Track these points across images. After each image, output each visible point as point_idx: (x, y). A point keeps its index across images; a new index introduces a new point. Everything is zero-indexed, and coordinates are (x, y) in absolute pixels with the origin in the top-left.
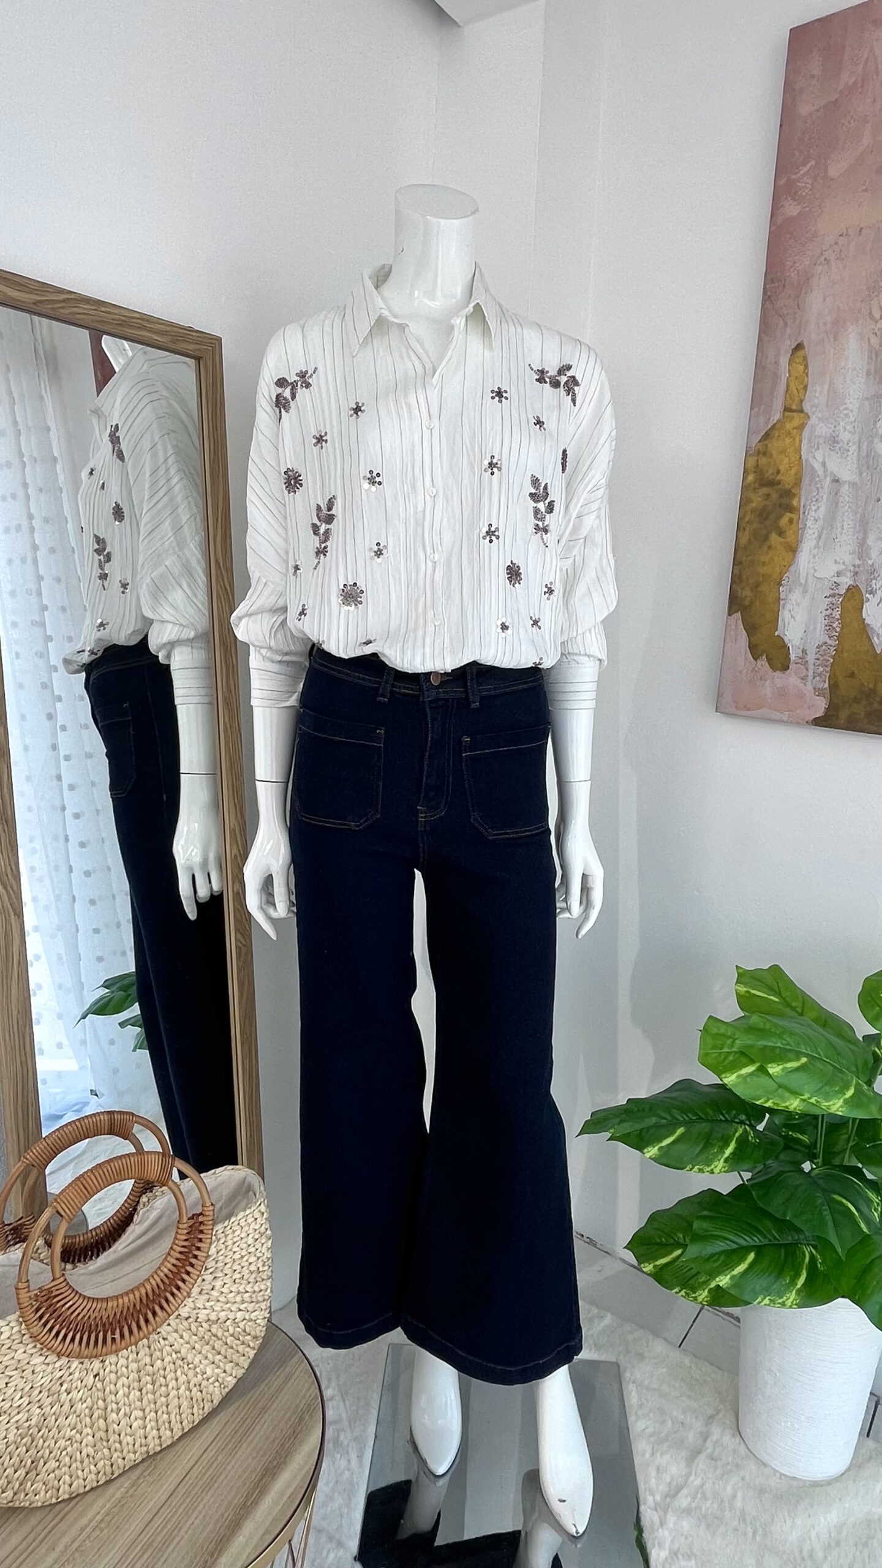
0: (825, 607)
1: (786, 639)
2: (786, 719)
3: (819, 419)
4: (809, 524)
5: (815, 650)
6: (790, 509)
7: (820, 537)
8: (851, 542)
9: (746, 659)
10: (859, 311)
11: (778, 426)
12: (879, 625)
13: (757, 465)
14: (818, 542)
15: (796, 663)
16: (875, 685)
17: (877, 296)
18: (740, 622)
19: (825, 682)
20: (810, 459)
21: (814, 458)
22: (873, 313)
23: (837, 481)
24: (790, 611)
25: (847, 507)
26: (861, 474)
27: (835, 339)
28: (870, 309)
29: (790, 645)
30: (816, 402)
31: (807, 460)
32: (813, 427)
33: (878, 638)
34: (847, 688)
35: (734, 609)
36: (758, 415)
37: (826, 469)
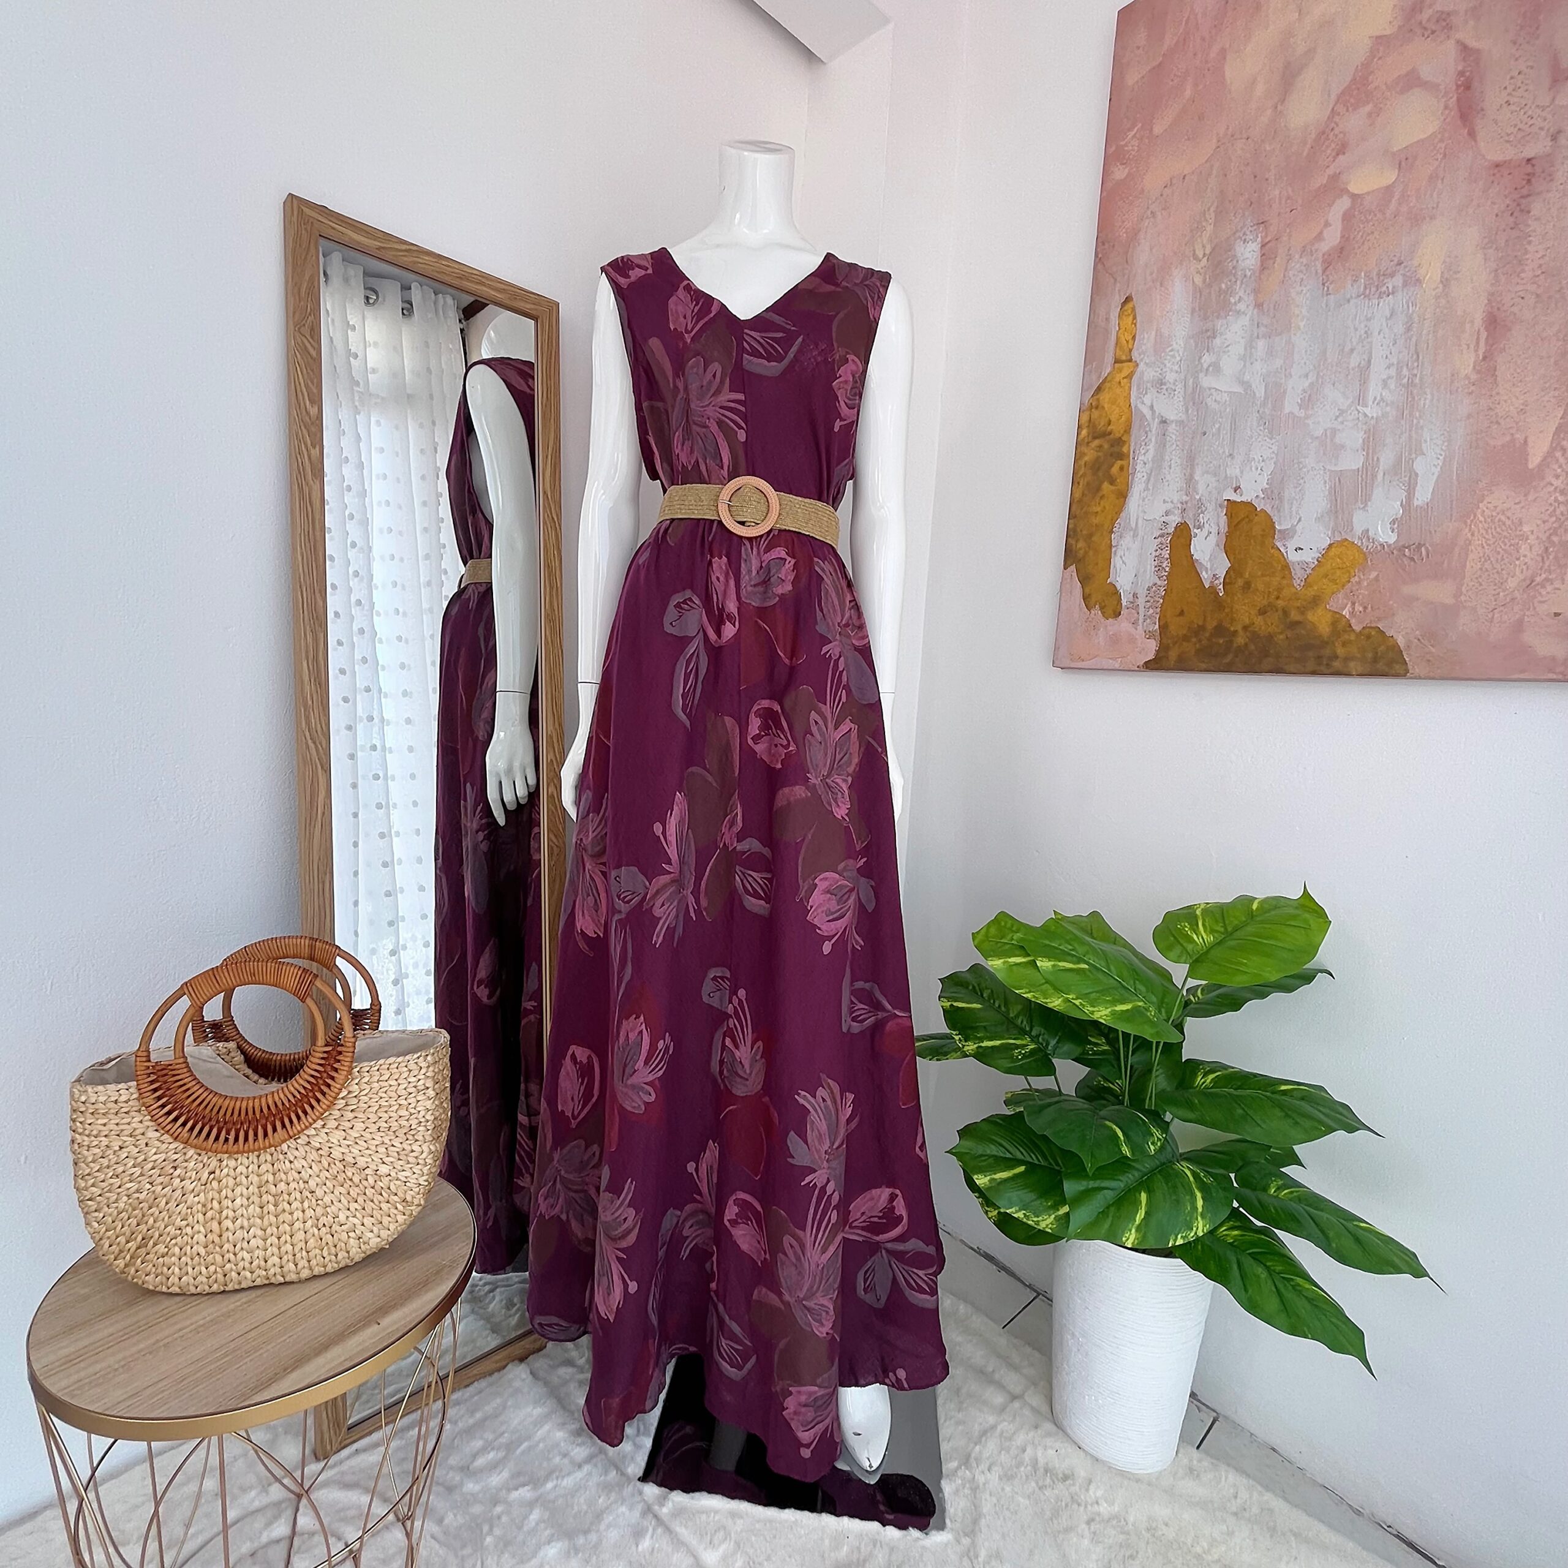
0: (1155, 548)
1: (1118, 586)
2: (1117, 666)
3: (1147, 364)
4: (1138, 468)
5: (1145, 593)
6: (1122, 456)
7: (1149, 479)
8: (1178, 480)
9: (1081, 610)
10: (1184, 254)
11: (1109, 379)
12: (1207, 559)
13: (1090, 420)
14: (1147, 485)
15: (1128, 608)
16: (1205, 620)
17: (1201, 236)
18: (1075, 574)
19: (1155, 623)
20: (1140, 406)
21: (1143, 403)
22: (1197, 252)
23: (1164, 422)
24: (1121, 557)
25: (1174, 446)
26: (1187, 411)
27: (1161, 285)
28: (1194, 251)
29: (1121, 591)
30: (1144, 349)
31: (1136, 407)
32: (1142, 373)
33: (1207, 573)
34: (1177, 627)
35: (1069, 562)
36: (1091, 372)
37: (1153, 413)
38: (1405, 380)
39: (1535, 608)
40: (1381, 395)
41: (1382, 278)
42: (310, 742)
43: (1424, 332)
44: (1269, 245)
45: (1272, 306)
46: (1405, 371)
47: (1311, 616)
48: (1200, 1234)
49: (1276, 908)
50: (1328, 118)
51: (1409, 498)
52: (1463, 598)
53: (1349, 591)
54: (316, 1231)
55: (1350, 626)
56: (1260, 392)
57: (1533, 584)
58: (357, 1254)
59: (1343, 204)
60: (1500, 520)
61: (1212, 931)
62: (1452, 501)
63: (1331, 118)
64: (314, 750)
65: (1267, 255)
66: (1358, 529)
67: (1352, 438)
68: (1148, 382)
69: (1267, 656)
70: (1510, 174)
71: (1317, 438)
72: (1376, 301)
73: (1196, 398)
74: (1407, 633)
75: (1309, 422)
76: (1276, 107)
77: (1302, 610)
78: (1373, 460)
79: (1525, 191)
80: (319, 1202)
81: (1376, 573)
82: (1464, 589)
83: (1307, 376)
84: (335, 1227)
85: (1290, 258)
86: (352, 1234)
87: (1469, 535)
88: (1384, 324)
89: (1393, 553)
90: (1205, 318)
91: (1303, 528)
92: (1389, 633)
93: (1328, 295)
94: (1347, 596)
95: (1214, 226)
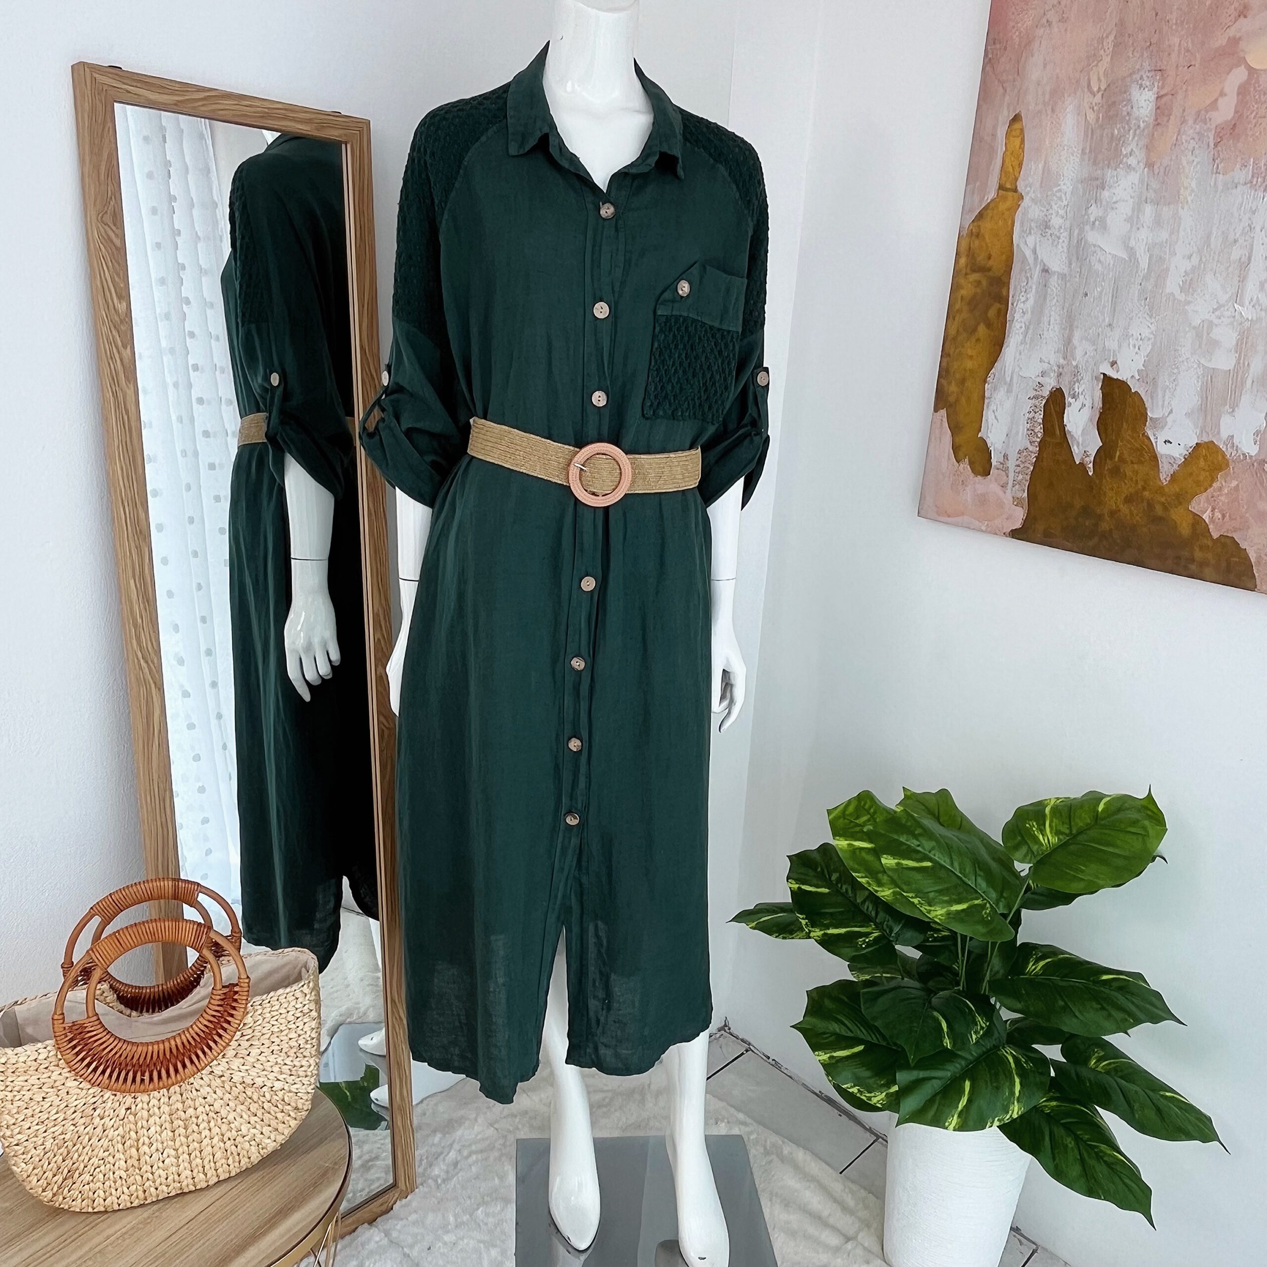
0: (1029, 410)
1: (989, 442)
2: (983, 528)
3: (1033, 200)
4: (1017, 316)
5: (1016, 456)
6: (1000, 299)
7: (1027, 332)
8: (1056, 339)
9: (949, 461)
10: (1078, 81)
11: (991, 205)
12: (1079, 433)
13: (970, 248)
14: (1024, 338)
15: (998, 469)
16: (1073, 498)
17: (1097, 65)
18: (945, 420)
19: (1024, 491)
20: (1022, 245)
21: (1025, 243)
22: (1092, 84)
23: (1045, 270)
24: (993, 411)
26: (1070, 264)
27: (1053, 111)
28: (1089, 81)
29: (992, 449)
30: (1030, 182)
31: (1018, 245)
32: (1026, 209)
33: (1078, 447)
34: (1046, 500)
35: (940, 404)
36: (973, 193)
37: (1036, 258)
40: (1258, 297)
42: (142, 661)
44: (1164, 99)
45: (1162, 171)
47: (1174, 515)
48: (1015, 1116)
49: (1123, 808)
53: (1210, 497)
54: (222, 1145)
55: (1209, 532)
56: (1144, 263)
58: (255, 1158)
59: (1239, 75)
61: (1057, 834)
64: (146, 670)
65: (1162, 110)
66: (1224, 435)
67: (1227, 336)
68: (1032, 221)
69: (1130, 547)
71: (1194, 328)
72: (1261, 194)
73: (1080, 252)
74: (1258, 549)
75: (1189, 309)
77: (1166, 507)
78: (1244, 363)
80: (224, 1120)
81: (1236, 483)
83: (1190, 257)
84: (239, 1139)
85: (1184, 121)
86: (253, 1143)
89: (1253, 465)
90: (1095, 163)
91: (1174, 421)
92: (1243, 545)
93: (1217, 172)
94: (1208, 501)
95: (1112, 59)
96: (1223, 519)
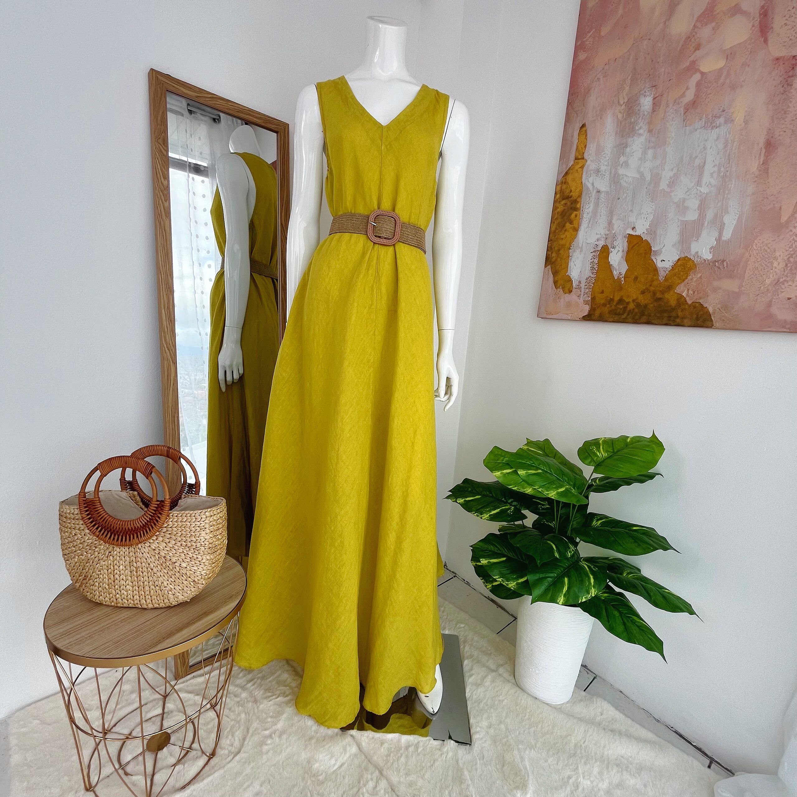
0: (591, 258)
1: (571, 277)
2: (569, 318)
4: (585, 216)
5: (585, 281)
6: (576, 209)
7: (589, 222)
8: (604, 222)
9: (552, 288)
10: (613, 102)
11: (572, 168)
12: (617, 264)
13: (561, 190)
14: (588, 225)
15: (576, 289)
16: (613, 296)
17: (622, 92)
18: (550, 270)
19: (589, 297)
20: (587, 183)
21: (588, 181)
22: (620, 101)
23: (598, 192)
24: (574, 262)
25: (603, 205)
26: (610, 187)
27: (601, 118)
28: (619, 100)
29: (573, 279)
30: (590, 153)
31: (585, 183)
32: (589, 166)
33: (616, 271)
34: (601, 299)
35: (548, 264)
36: (563, 164)
37: (593, 186)
38: (722, 174)
39: (778, 295)
40: (709, 181)
41: (714, 118)
43: (733, 149)
44: (657, 99)
45: (657, 132)
46: (722, 169)
47: (667, 296)
48: (593, 596)
49: (639, 441)
50: (692, 29)
51: (720, 236)
52: (743, 289)
53: (686, 284)
55: (686, 301)
56: (648, 177)
57: (779, 282)
59: (697, 77)
60: (764, 249)
61: (607, 451)
62: (741, 238)
63: (693, 29)
65: (656, 104)
66: (693, 251)
67: (693, 203)
68: (591, 170)
69: (644, 315)
70: (784, 64)
71: (675, 203)
72: (710, 131)
73: (615, 179)
74: (714, 306)
75: (672, 194)
76: (665, 23)
77: (663, 292)
78: (703, 215)
79: (791, 74)
81: (701, 274)
82: (744, 284)
83: (672, 170)
85: (667, 106)
87: (748, 257)
88: (714, 144)
89: (710, 264)
90: (622, 136)
91: (666, 250)
92: (705, 306)
93: (686, 126)
94: (685, 286)
95: (630, 87)
96: (694, 294)
